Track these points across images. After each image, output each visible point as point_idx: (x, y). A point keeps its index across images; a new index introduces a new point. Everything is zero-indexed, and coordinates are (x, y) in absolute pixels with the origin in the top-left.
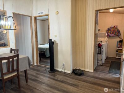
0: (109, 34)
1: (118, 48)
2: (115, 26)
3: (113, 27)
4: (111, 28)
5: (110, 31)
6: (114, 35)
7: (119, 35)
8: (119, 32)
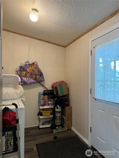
0: (24, 78)
1: (41, 108)
2: (34, 63)
3: (30, 65)
4: (26, 65)
5: (24, 73)
6: (32, 81)
7: (42, 81)
8: (41, 75)
